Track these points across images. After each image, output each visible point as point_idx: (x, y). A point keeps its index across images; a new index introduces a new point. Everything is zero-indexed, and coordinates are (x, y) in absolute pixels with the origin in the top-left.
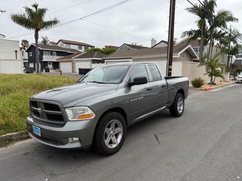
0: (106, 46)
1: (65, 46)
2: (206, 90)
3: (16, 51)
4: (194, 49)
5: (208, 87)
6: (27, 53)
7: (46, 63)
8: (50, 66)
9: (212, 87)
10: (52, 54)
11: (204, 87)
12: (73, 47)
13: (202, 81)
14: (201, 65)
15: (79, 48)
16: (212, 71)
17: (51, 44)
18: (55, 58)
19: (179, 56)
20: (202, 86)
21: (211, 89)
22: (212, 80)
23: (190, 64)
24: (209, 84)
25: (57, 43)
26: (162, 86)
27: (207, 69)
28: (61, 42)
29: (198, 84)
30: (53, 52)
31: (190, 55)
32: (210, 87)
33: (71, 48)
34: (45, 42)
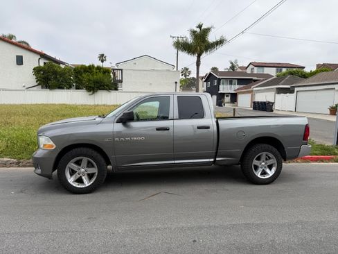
0: (318, 65)
1: (256, 70)
3: (176, 83)
6: (205, 83)
7: (223, 95)
8: (227, 99)
10: (231, 83)
15: (276, 72)
18: (233, 89)
25: (247, 68)
30: (234, 80)
33: (265, 73)
34: (233, 67)
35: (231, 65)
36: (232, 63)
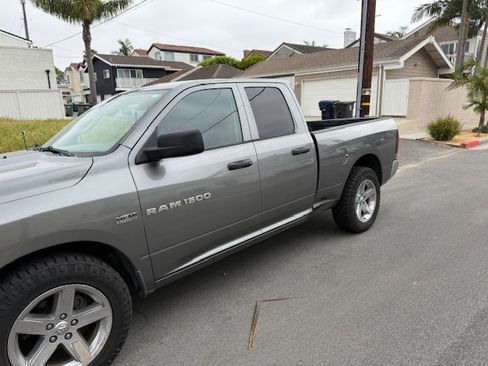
0: (245, 52)
1: (163, 56)
2: (464, 146)
3: (48, 72)
4: (443, 47)
5: (470, 138)
6: (87, 75)
9: (480, 139)
11: (458, 139)
12: (179, 57)
13: (457, 124)
14: (457, 85)
15: (192, 60)
16: (484, 100)
17: (136, 55)
19: (402, 65)
20: (456, 137)
21: (476, 144)
22: (482, 120)
23: (429, 84)
24: (475, 131)
25: (148, 52)
26: (295, 153)
27: (471, 95)
28: (154, 50)
29: (443, 132)
30: (137, 71)
31: (432, 62)
32: (476, 139)
33: (176, 60)
34: (125, 50)
35: (121, 46)
36: (122, 43)
